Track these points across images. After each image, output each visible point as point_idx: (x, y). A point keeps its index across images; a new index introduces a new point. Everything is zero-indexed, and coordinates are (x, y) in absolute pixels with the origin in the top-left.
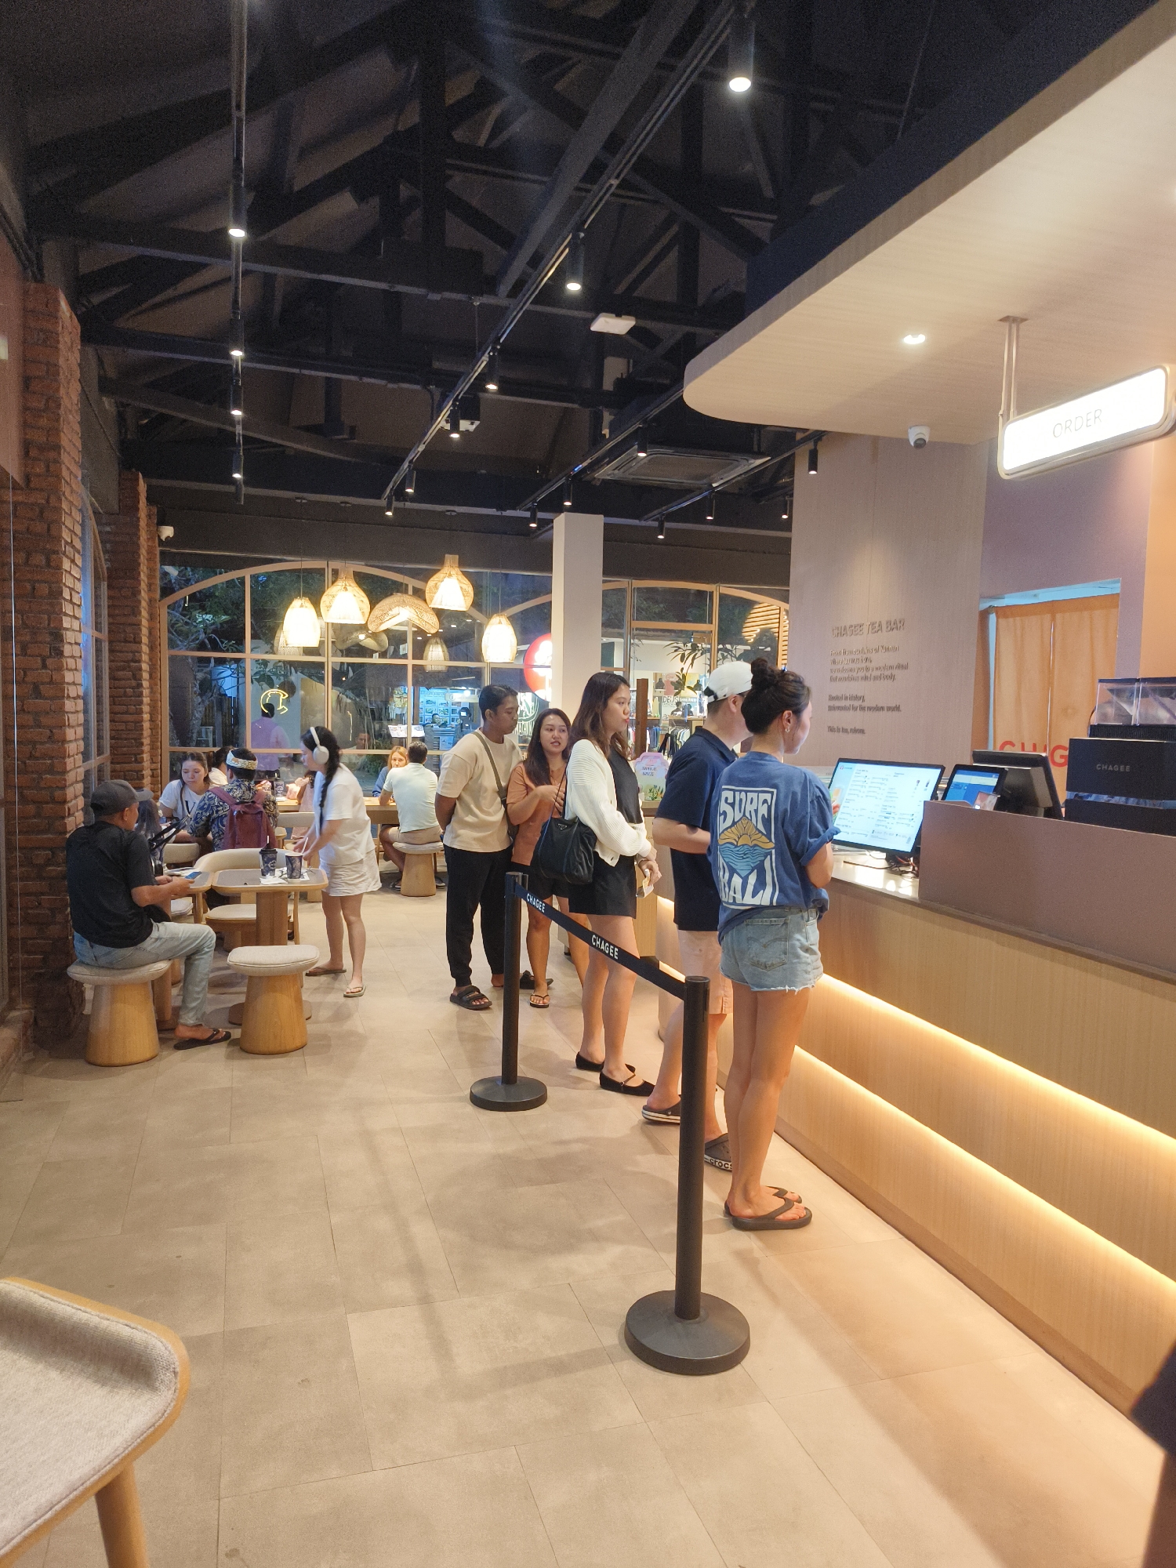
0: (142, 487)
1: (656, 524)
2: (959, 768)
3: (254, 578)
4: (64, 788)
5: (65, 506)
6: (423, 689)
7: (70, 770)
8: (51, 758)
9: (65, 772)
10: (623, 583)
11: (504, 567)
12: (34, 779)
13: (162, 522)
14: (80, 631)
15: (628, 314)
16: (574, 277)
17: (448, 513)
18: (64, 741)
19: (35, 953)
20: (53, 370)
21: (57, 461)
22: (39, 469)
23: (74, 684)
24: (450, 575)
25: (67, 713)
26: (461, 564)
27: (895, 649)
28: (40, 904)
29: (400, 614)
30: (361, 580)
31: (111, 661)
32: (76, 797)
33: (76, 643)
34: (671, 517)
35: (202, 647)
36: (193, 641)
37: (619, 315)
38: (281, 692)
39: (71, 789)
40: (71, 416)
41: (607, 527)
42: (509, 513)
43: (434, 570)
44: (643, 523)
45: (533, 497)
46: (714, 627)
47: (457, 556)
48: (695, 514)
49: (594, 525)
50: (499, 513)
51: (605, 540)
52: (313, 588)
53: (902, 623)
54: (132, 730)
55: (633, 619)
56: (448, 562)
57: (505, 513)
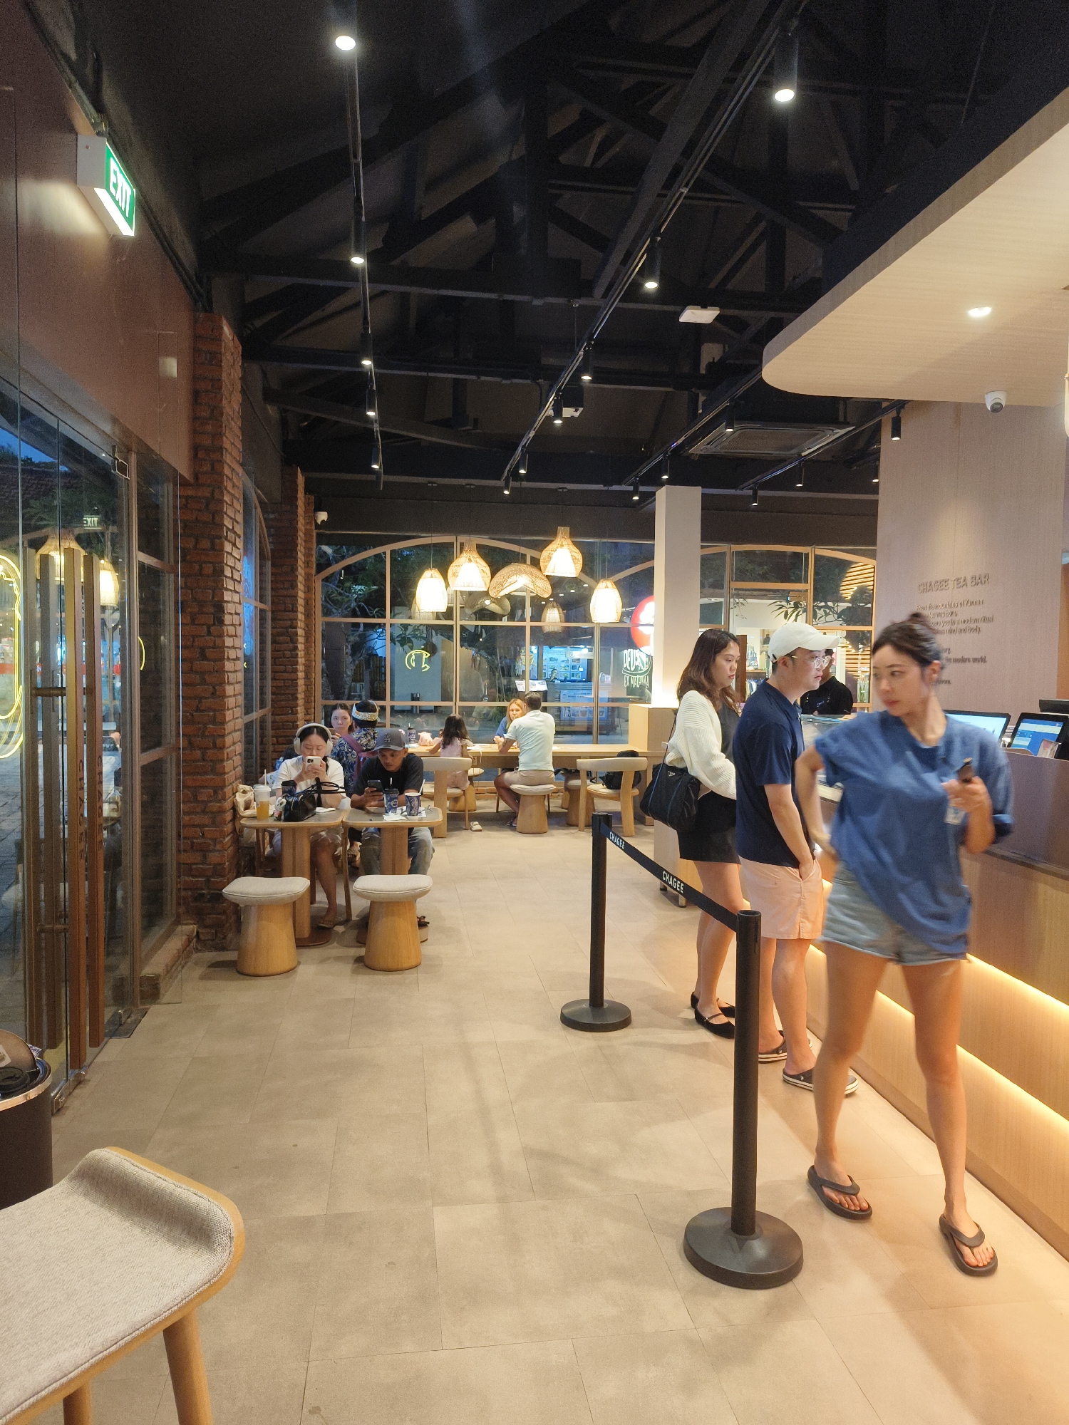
0: (301, 479)
1: (750, 492)
2: (1025, 717)
3: (393, 552)
4: (223, 736)
5: (227, 498)
6: (546, 648)
7: (229, 721)
8: (214, 711)
9: (223, 723)
10: (723, 547)
11: (611, 536)
12: (199, 729)
13: (319, 508)
14: (240, 603)
15: (713, 305)
16: (650, 276)
17: (561, 490)
18: (224, 696)
19: (199, 876)
20: (217, 383)
21: (221, 462)
22: (207, 468)
23: (233, 647)
24: (562, 546)
25: (227, 672)
26: (572, 535)
27: (981, 603)
28: (203, 834)
29: (518, 581)
30: (486, 553)
31: (273, 628)
32: (234, 744)
33: (236, 614)
34: (766, 485)
35: (354, 615)
36: (346, 609)
37: (704, 307)
38: (424, 652)
39: (230, 736)
40: (233, 423)
41: (703, 495)
42: (615, 488)
43: (549, 540)
44: (739, 492)
45: (635, 473)
46: (809, 586)
47: (568, 528)
48: (785, 482)
49: (692, 496)
50: (606, 488)
51: (702, 509)
52: (442, 559)
53: (987, 577)
54: (289, 686)
55: (732, 581)
56: (559, 535)
57: (611, 488)
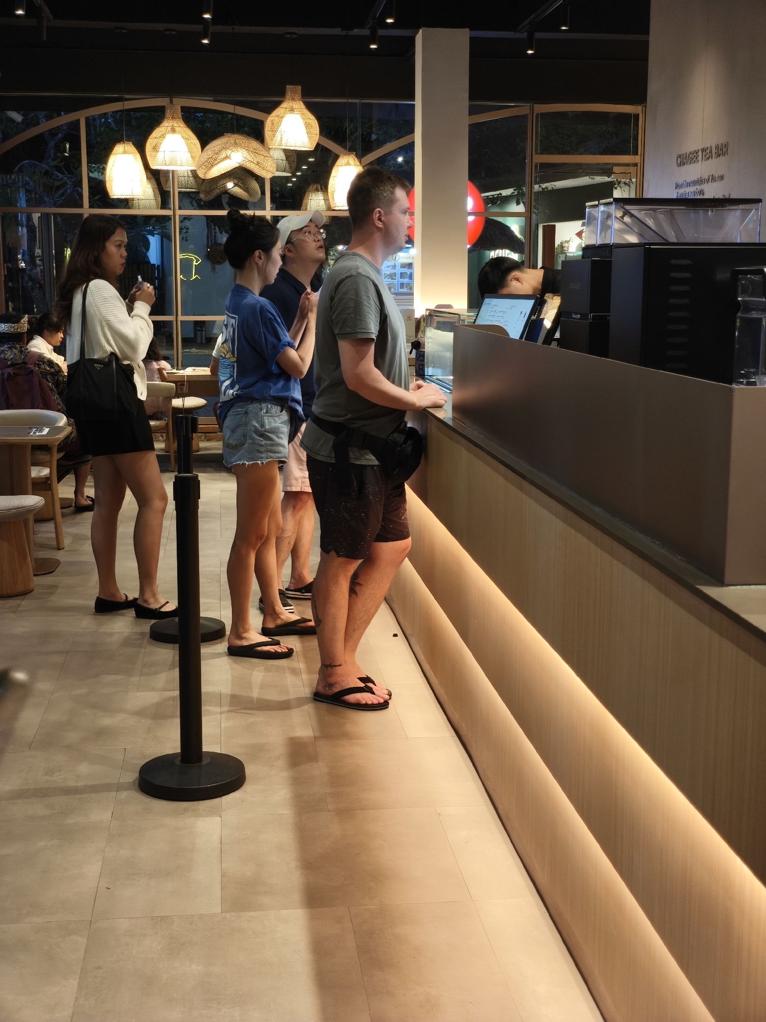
1: (525, 35)
3: (89, 120)
17: (289, 36)
24: (292, 109)
26: (304, 95)
27: (722, 178)
29: (234, 156)
38: (193, 257)
41: (472, 40)
42: (356, 32)
44: (517, 35)
46: (639, 159)
47: (299, 88)
49: (458, 40)
50: (344, 33)
51: (470, 57)
52: (139, 129)
53: (727, 147)
55: (537, 153)
56: (289, 94)
57: (350, 33)
